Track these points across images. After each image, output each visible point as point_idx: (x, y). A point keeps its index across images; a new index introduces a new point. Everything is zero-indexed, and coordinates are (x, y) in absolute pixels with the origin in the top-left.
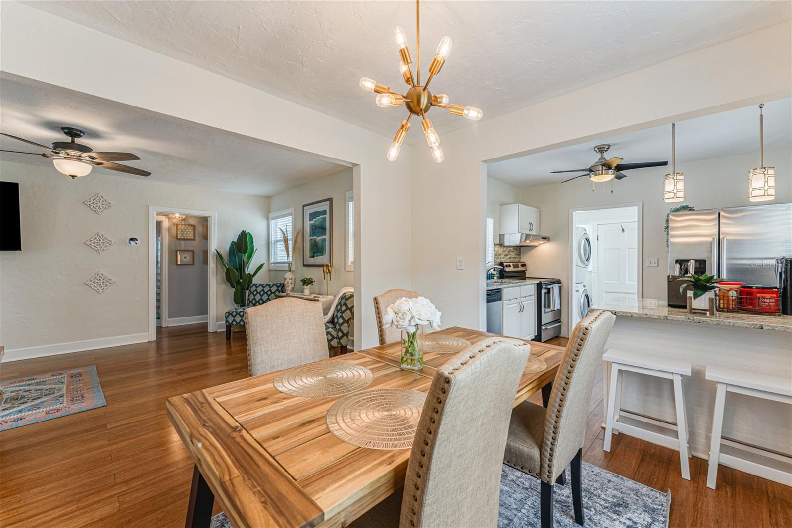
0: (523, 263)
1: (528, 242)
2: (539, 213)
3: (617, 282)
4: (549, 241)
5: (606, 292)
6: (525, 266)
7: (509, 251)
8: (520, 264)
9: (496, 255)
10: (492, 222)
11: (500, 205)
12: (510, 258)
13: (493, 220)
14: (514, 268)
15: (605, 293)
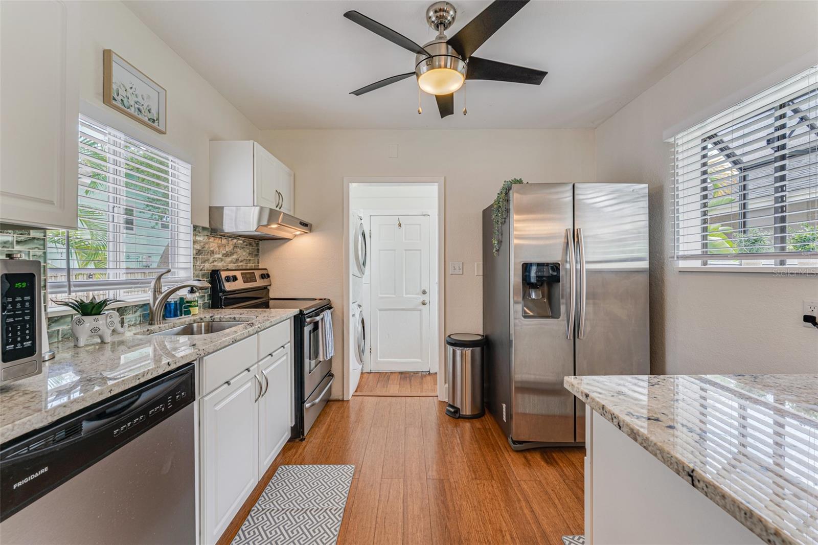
0: (264, 272)
1: (274, 229)
2: (293, 177)
3: (394, 296)
4: (311, 230)
5: (380, 310)
6: (268, 276)
7: (235, 246)
8: (257, 274)
9: (199, 252)
10: (189, 173)
11: (210, 140)
12: (237, 260)
13: (189, 166)
14: (245, 282)
15: (378, 311)
